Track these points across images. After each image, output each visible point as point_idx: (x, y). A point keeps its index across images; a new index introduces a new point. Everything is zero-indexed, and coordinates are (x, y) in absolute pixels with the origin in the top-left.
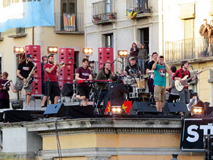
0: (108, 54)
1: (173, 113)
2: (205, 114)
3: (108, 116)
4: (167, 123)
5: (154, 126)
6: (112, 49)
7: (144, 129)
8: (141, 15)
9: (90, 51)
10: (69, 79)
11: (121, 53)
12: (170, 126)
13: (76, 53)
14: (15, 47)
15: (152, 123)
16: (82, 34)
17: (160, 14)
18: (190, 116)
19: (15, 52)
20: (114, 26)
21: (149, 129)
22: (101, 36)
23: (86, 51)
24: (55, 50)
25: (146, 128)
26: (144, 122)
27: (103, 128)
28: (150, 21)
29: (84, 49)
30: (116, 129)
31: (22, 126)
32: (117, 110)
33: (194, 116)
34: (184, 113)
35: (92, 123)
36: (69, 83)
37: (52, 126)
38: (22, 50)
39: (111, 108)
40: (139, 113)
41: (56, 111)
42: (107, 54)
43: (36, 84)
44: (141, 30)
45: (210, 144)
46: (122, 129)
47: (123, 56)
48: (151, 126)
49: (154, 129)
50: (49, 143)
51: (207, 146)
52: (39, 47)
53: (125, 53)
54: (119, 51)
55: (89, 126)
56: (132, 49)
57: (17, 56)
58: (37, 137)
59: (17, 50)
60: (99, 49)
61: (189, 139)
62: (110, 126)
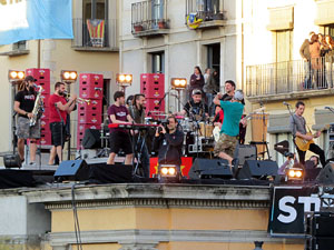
0: (156, 83)
1: (258, 177)
2: (306, 179)
3: (155, 180)
4: (247, 193)
5: (227, 197)
6: (162, 76)
7: (211, 201)
8: (208, 24)
9: (128, 78)
10: (94, 121)
11: (177, 83)
12: (251, 197)
13: (106, 83)
14: (10, 71)
15: (224, 193)
16: (116, 52)
17: (238, 22)
18: (282, 182)
19: (10, 78)
20: (166, 40)
21: (218, 201)
22: (145, 55)
23: (122, 78)
24: (73, 76)
25: (214, 201)
26: (211, 190)
27: (147, 199)
28: (223, 32)
29: (118, 75)
30: (167, 200)
31: (20, 194)
32: (169, 171)
33: (290, 182)
34: (274, 177)
35: (130, 191)
36: (93, 127)
37: (67, 195)
38: (21, 76)
39: (160, 168)
40: (203, 176)
41: (73, 171)
42: (154, 84)
43: (43, 129)
44: (208, 46)
45: (314, 226)
46: (176, 200)
47: (180, 86)
48: (222, 197)
49: (226, 201)
50: (62, 221)
51: (308, 229)
52: (47, 71)
53: (183, 83)
54: (173, 80)
55: (124, 195)
56: (193, 77)
57: (14, 84)
58: (42, 211)
59: (14, 75)
60: (142, 75)
61: (281, 218)
62: (158, 196)
